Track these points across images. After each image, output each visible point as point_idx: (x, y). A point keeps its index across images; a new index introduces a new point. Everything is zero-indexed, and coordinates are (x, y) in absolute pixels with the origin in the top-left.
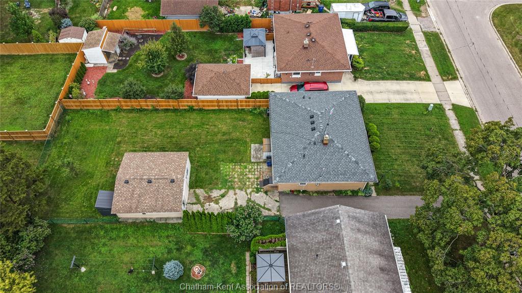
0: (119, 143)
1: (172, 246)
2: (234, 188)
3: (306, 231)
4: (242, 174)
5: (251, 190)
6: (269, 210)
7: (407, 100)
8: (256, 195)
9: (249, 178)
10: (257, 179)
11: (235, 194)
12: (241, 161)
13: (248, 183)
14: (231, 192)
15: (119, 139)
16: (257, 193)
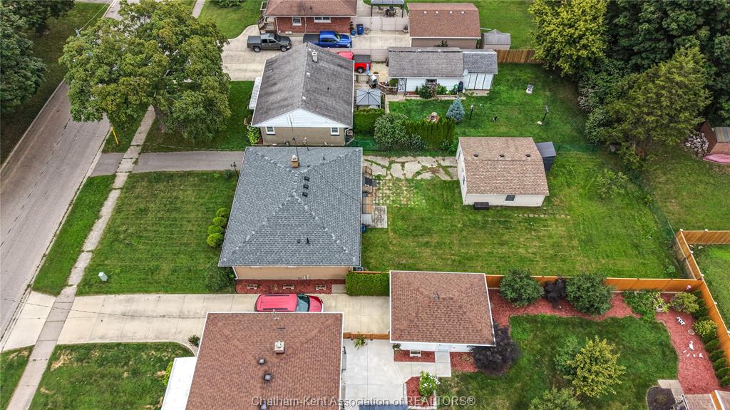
2: (407, 180)
3: (334, 108)
5: (387, 178)
6: (368, 161)
9: (389, 190)
10: (379, 189)
11: (404, 175)
13: (391, 185)
14: (409, 176)
16: (380, 175)
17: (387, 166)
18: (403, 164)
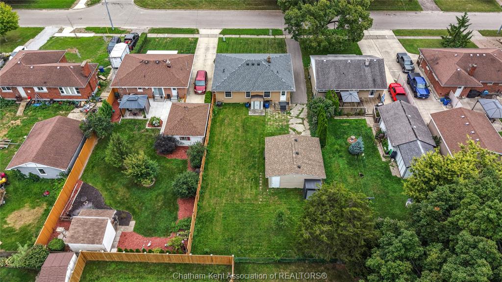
0: (241, 200)
1: (337, 155)
2: (288, 125)
3: (328, 78)
4: (274, 121)
5: (288, 117)
6: (303, 109)
7: (214, 48)
8: (292, 114)
9: (279, 117)
10: (279, 113)
11: (292, 124)
12: (264, 121)
13: (283, 118)
14: (290, 126)
15: (237, 202)
16: (291, 113)
17: (300, 117)
18: (303, 123)
